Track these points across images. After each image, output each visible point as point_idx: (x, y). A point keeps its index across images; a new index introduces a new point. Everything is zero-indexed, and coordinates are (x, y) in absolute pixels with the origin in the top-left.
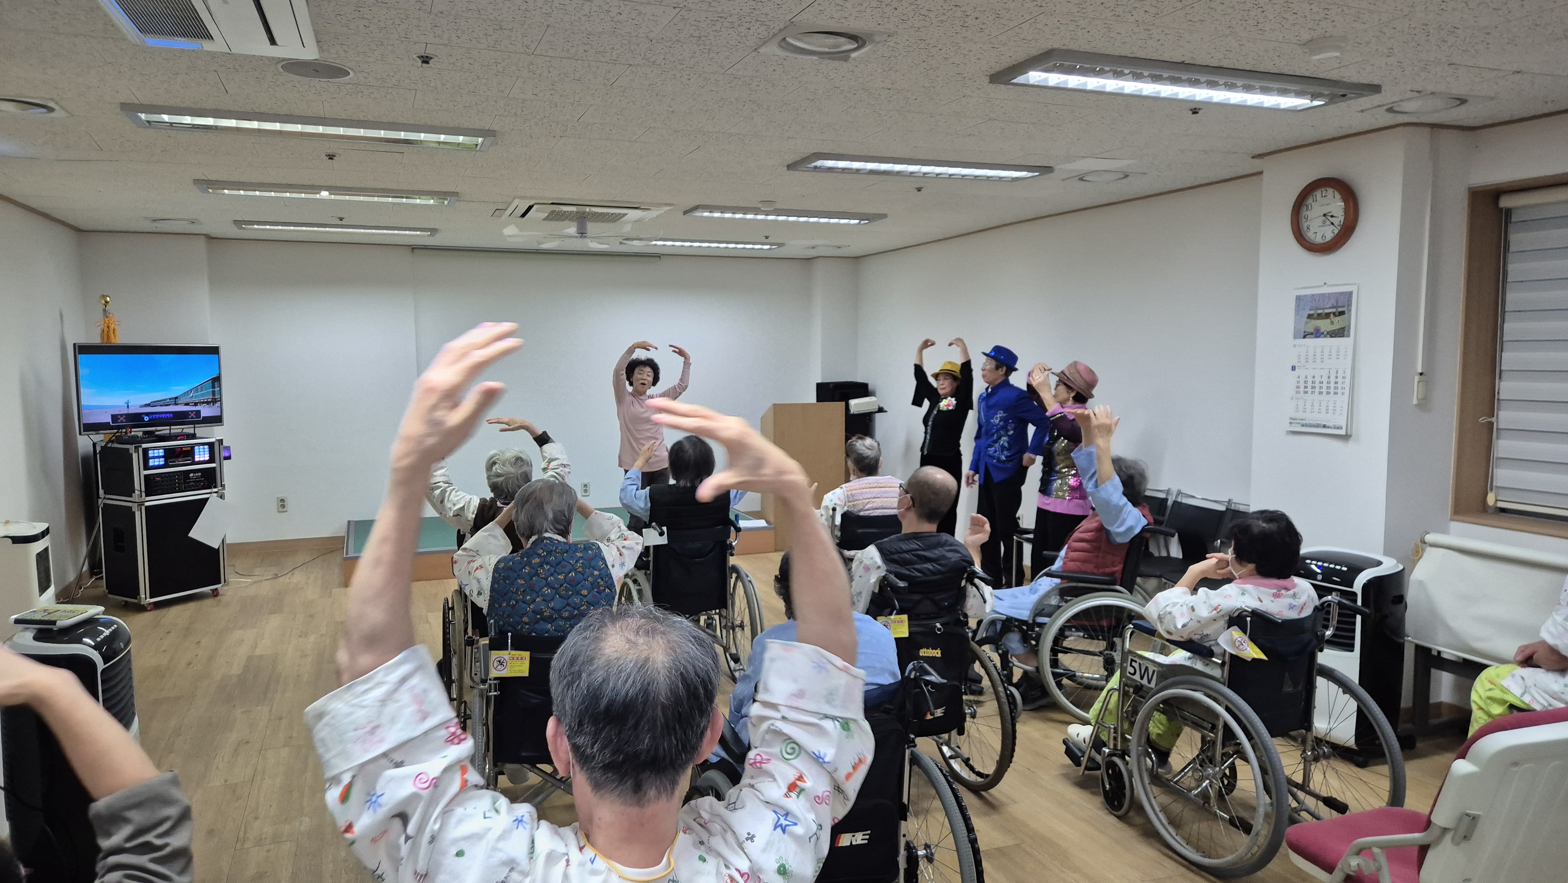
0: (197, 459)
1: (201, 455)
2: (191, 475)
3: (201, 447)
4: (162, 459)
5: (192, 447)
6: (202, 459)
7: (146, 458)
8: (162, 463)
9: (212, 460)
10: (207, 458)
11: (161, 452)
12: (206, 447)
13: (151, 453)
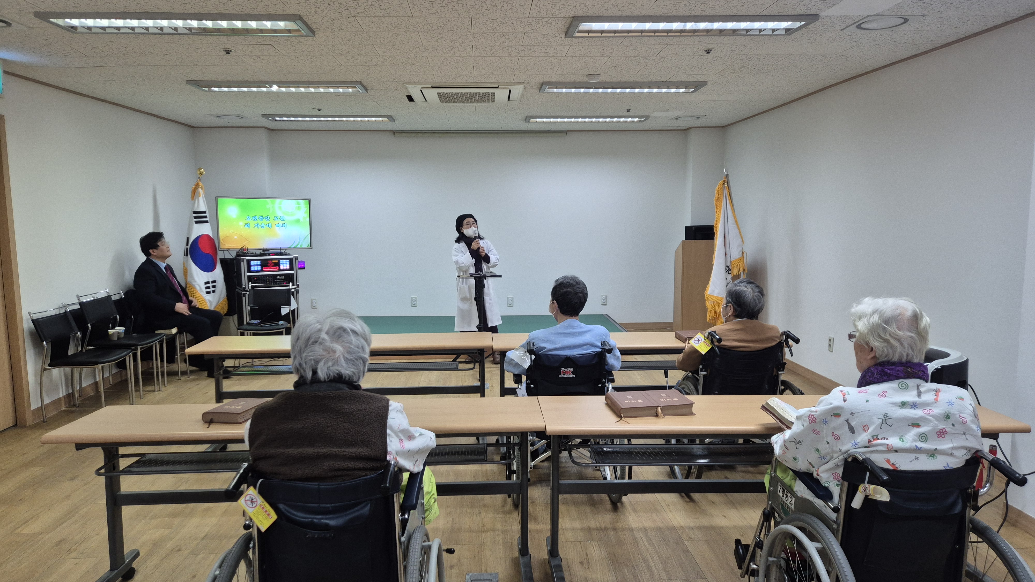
0: (282, 268)
1: (285, 265)
2: (278, 277)
3: (284, 261)
4: (260, 267)
5: (279, 260)
6: (285, 268)
7: (249, 266)
8: (260, 269)
9: (291, 269)
10: (288, 267)
11: (259, 263)
12: (288, 260)
13: (252, 263)
